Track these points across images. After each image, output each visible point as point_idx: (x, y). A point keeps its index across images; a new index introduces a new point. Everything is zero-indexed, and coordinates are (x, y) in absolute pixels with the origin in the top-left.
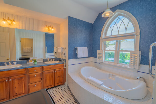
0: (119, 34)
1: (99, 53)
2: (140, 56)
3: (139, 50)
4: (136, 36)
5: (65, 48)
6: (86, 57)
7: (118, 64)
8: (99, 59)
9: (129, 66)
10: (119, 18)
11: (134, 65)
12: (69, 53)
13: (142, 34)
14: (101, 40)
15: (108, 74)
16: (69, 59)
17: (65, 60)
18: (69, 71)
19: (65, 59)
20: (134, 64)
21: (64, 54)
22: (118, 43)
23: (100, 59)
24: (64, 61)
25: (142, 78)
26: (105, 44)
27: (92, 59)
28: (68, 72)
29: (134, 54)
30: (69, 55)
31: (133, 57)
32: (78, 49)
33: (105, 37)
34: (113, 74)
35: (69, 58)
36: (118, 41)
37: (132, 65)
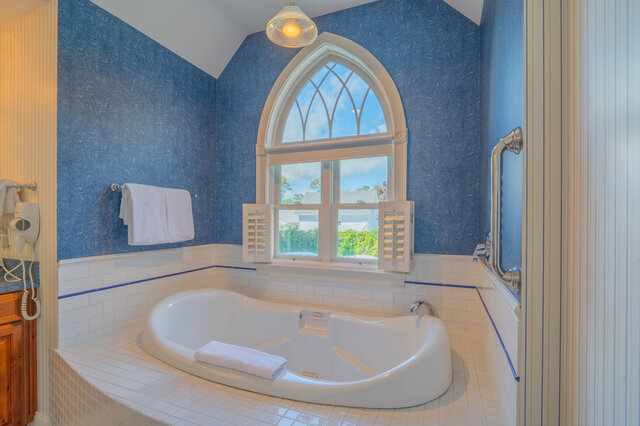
0: (333, 137)
1: (251, 218)
2: (412, 221)
3: (408, 199)
4: (393, 145)
5: (34, 189)
6: (179, 245)
7: (332, 264)
8: (250, 246)
9: (376, 266)
10: (331, 70)
11: (394, 257)
12: (59, 219)
13: (413, 137)
14: (258, 158)
15: (297, 311)
16: (60, 257)
17: (34, 267)
18: (61, 336)
19: (27, 263)
20: (396, 253)
21: (23, 225)
22: (332, 175)
23: (259, 247)
24: (18, 273)
25: (426, 304)
26: (277, 179)
27: (215, 252)
28: (54, 342)
29: (394, 213)
30: (60, 231)
31: (391, 226)
32: (129, 197)
33: (278, 147)
34: (318, 310)
35: (65, 252)
36: (332, 163)
37: (386, 259)
